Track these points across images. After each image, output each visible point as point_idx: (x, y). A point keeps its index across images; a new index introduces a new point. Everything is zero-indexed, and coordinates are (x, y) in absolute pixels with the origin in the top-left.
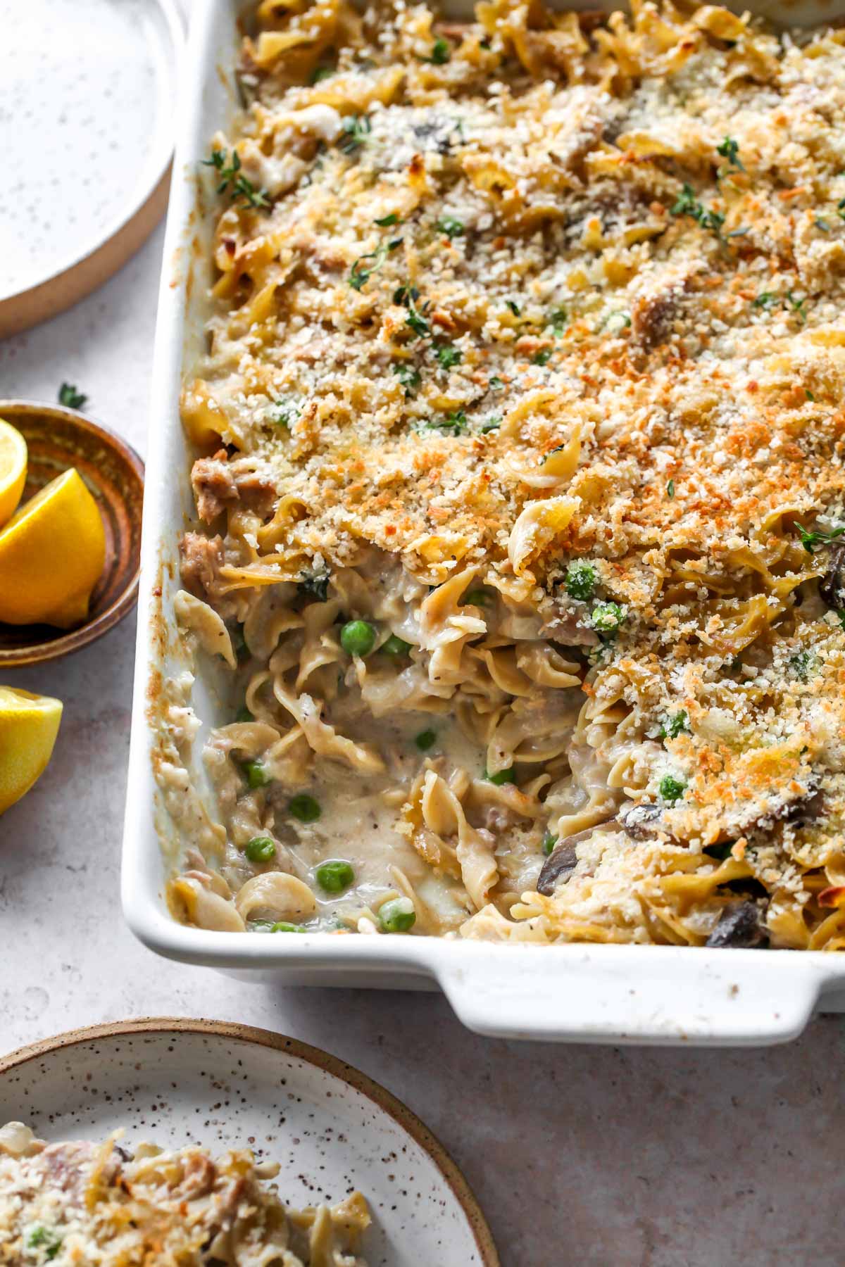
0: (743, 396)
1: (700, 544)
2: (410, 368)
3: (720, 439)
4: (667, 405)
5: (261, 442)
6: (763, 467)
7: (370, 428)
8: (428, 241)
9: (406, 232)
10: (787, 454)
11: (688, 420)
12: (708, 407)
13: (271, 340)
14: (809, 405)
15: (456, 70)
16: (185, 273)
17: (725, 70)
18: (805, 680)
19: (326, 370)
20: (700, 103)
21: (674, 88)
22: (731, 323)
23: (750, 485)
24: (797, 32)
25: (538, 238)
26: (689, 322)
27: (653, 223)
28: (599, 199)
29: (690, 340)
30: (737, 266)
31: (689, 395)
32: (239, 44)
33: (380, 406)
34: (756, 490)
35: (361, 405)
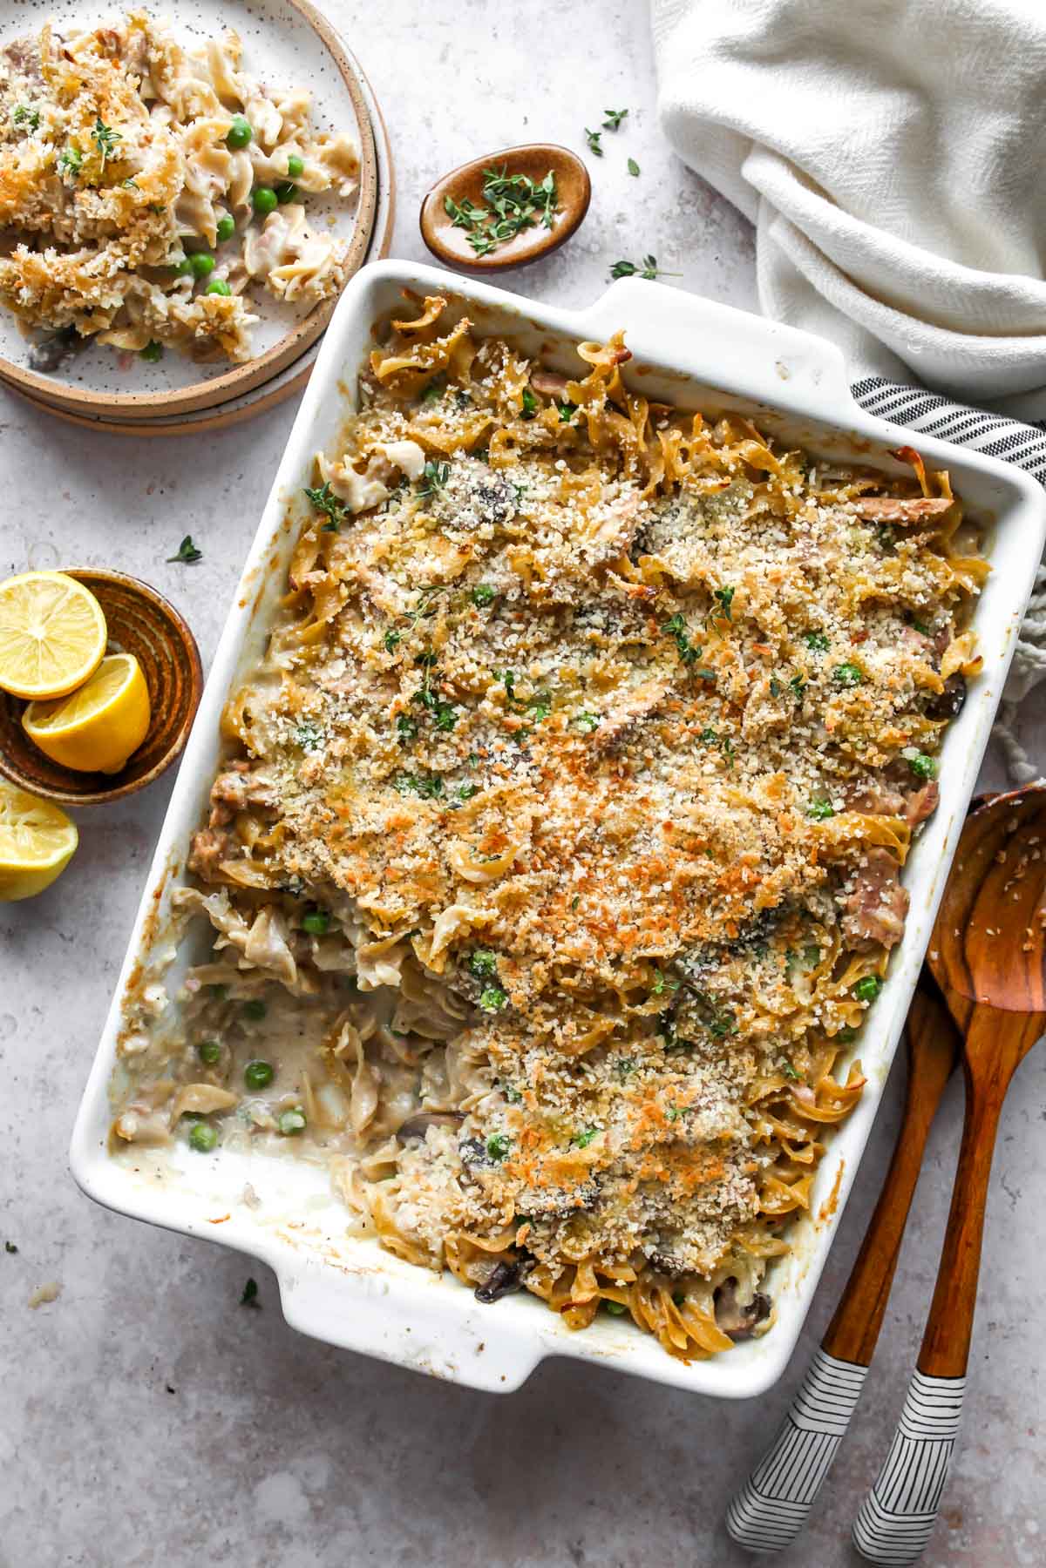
0: (658, 829)
1: (580, 962)
2: (411, 726)
3: (626, 865)
4: (599, 822)
5: (279, 758)
6: (652, 902)
7: (364, 775)
8: (460, 608)
9: (443, 598)
10: (674, 898)
11: (610, 838)
12: (629, 834)
13: (315, 661)
14: (704, 861)
15: (535, 433)
16: (255, 593)
17: (750, 503)
18: (623, 1083)
19: (346, 709)
20: (720, 529)
21: (705, 510)
22: (674, 748)
23: (638, 915)
24: (824, 467)
25: (551, 621)
26: (640, 748)
27: (644, 635)
28: (609, 601)
29: (637, 763)
30: (698, 695)
31: (618, 816)
32: (367, 350)
33: (377, 758)
34: (639, 922)
35: (362, 751)
